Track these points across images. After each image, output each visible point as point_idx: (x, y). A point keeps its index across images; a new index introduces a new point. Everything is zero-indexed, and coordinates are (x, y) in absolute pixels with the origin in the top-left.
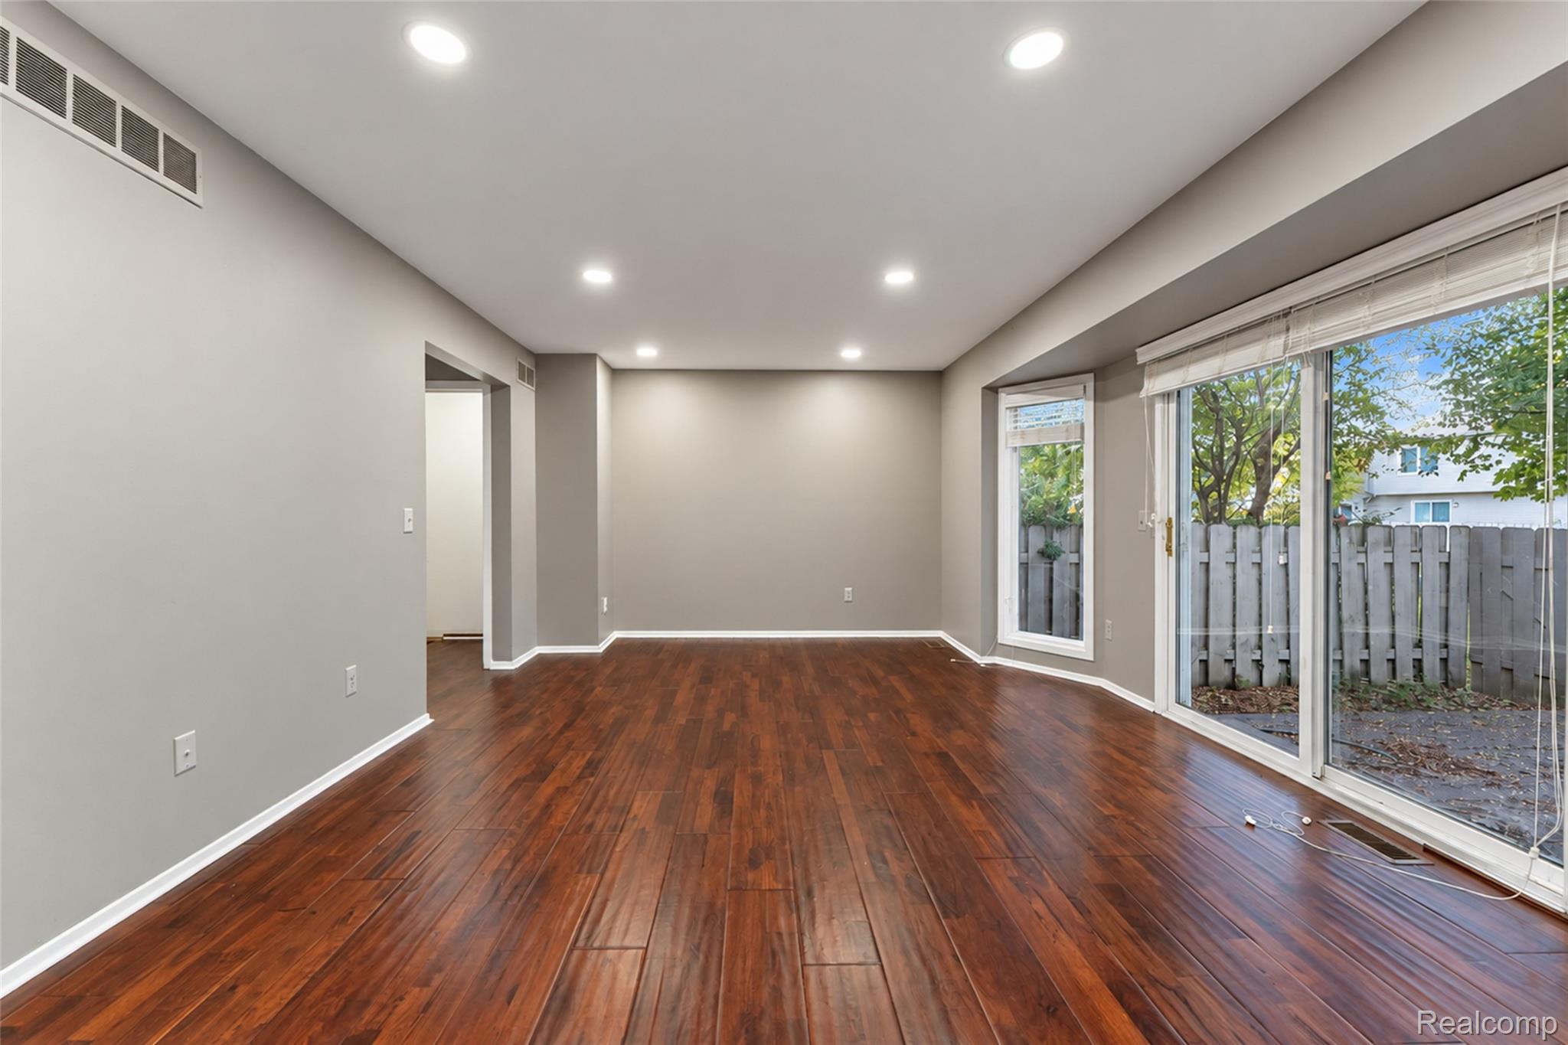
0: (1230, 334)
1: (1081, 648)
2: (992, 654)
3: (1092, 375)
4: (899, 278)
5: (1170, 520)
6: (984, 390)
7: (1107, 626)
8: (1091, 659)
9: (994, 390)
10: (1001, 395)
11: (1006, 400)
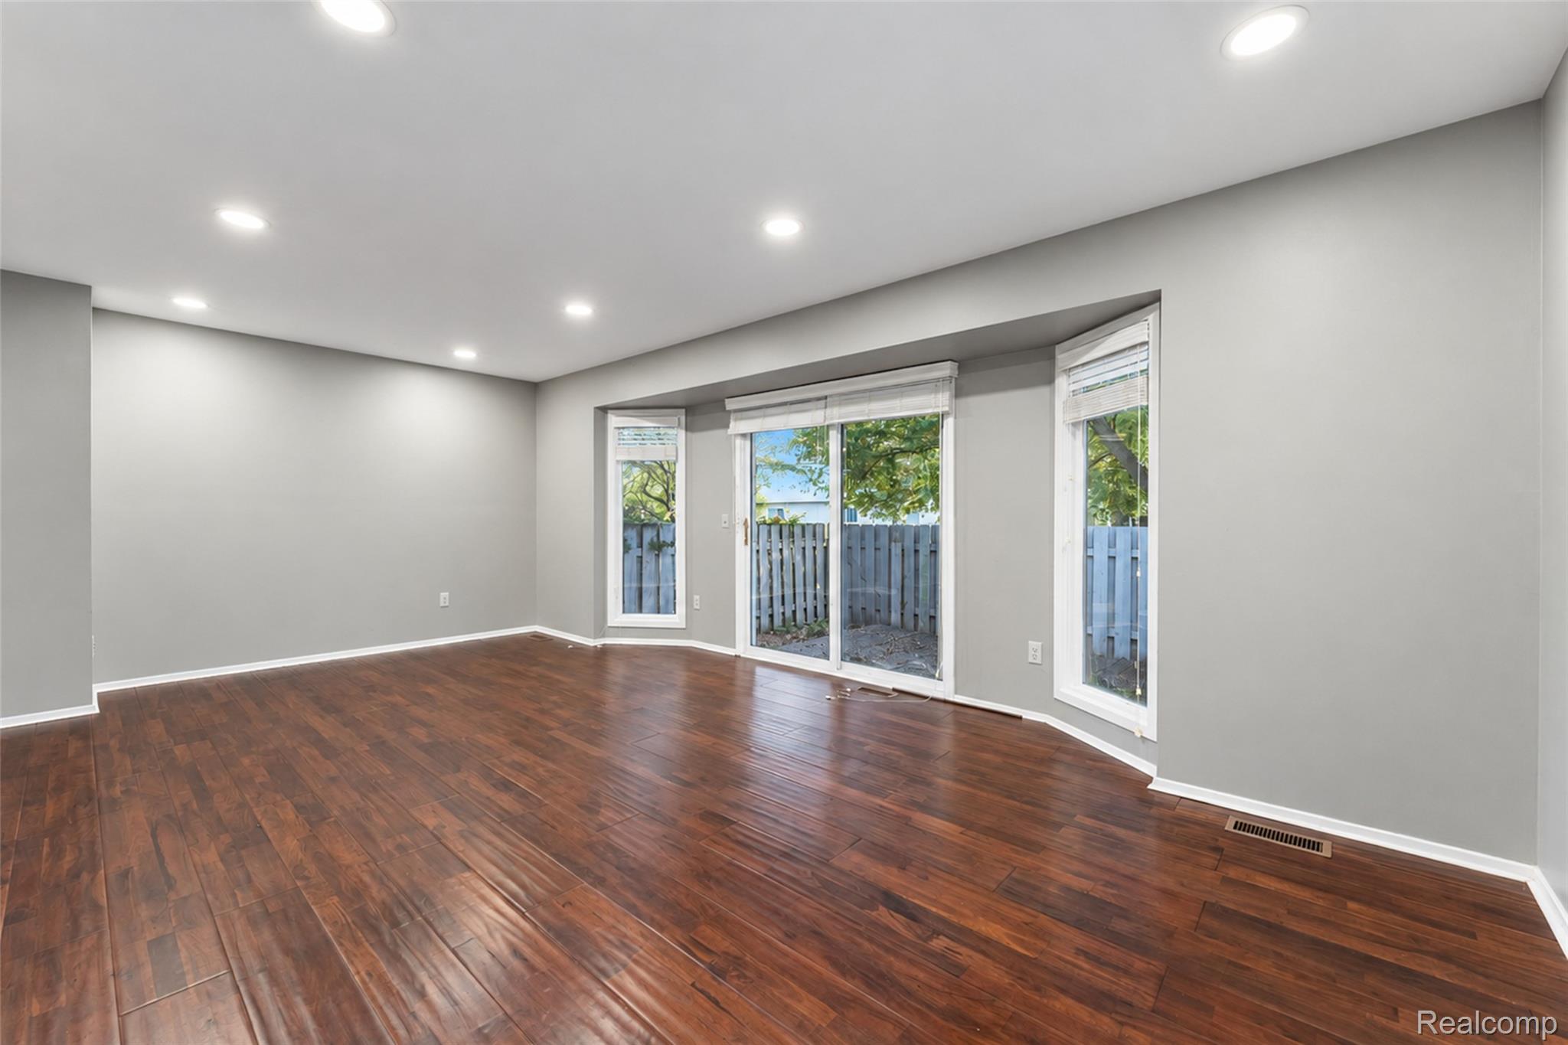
0: (792, 403)
1: (676, 619)
2: (603, 636)
3: (684, 410)
4: (579, 310)
5: (746, 520)
6: (597, 410)
7: (695, 600)
8: (684, 627)
9: (603, 411)
10: (609, 415)
11: (614, 420)
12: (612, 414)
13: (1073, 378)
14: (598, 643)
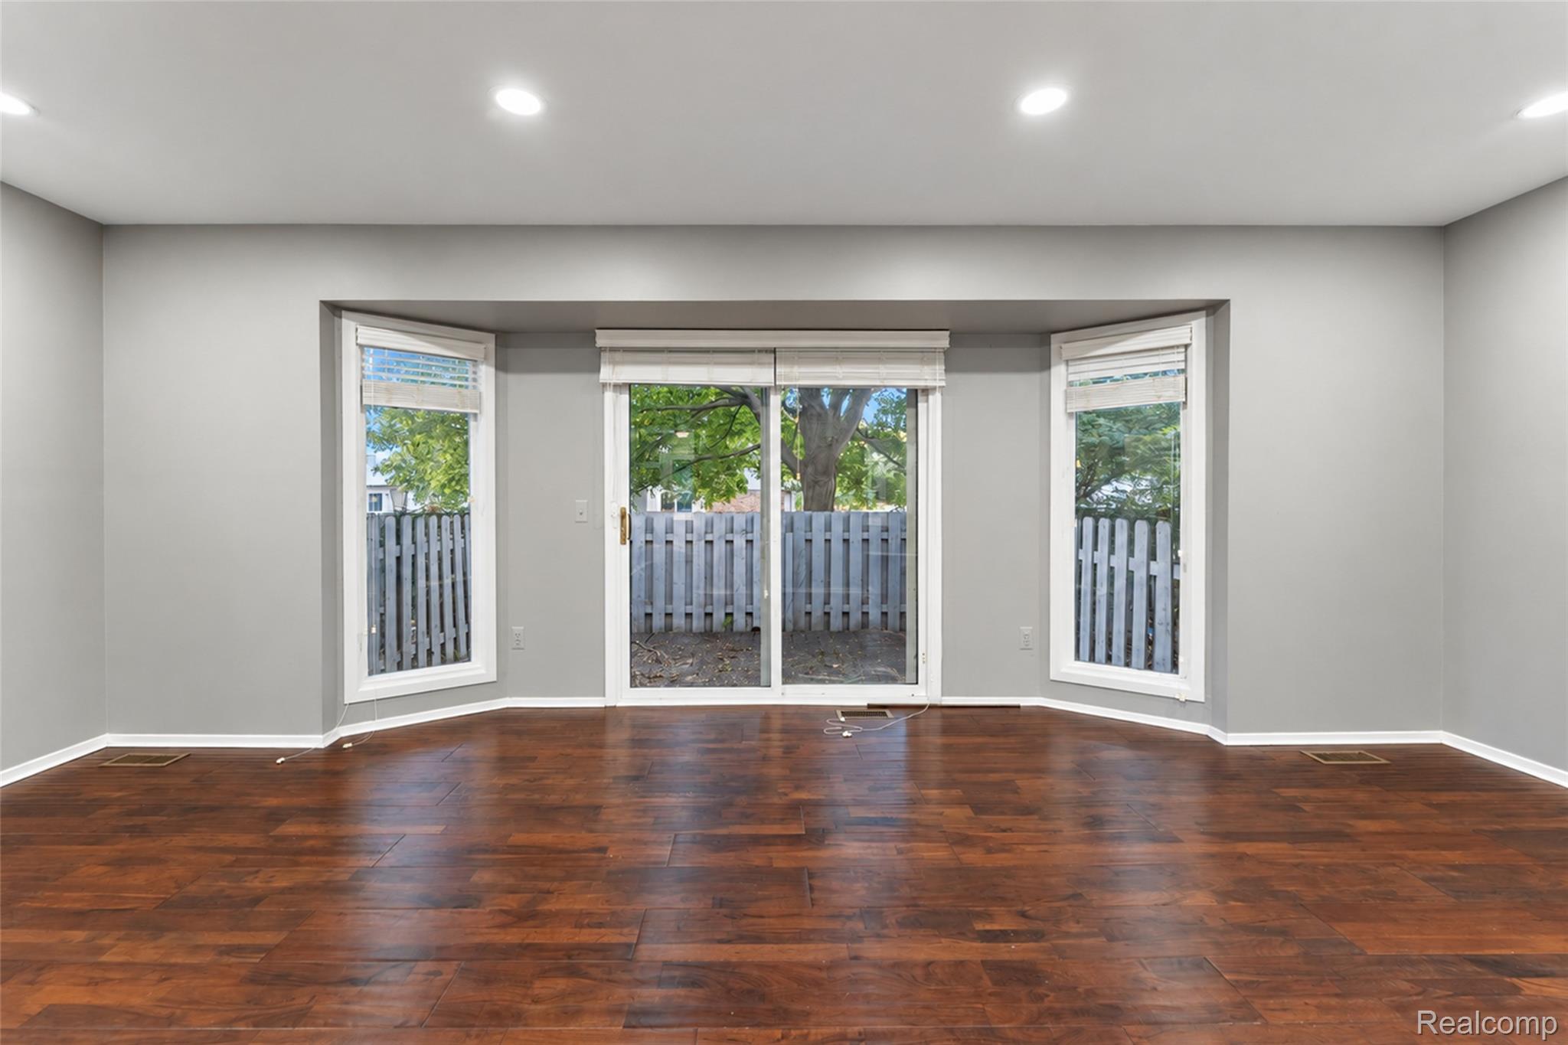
1: (477, 669)
2: (341, 723)
5: (624, 510)
6: (324, 308)
8: (495, 679)
9: (333, 310)
10: (344, 321)
11: (354, 332)
12: (348, 319)
13: (1071, 369)
14: (318, 741)
